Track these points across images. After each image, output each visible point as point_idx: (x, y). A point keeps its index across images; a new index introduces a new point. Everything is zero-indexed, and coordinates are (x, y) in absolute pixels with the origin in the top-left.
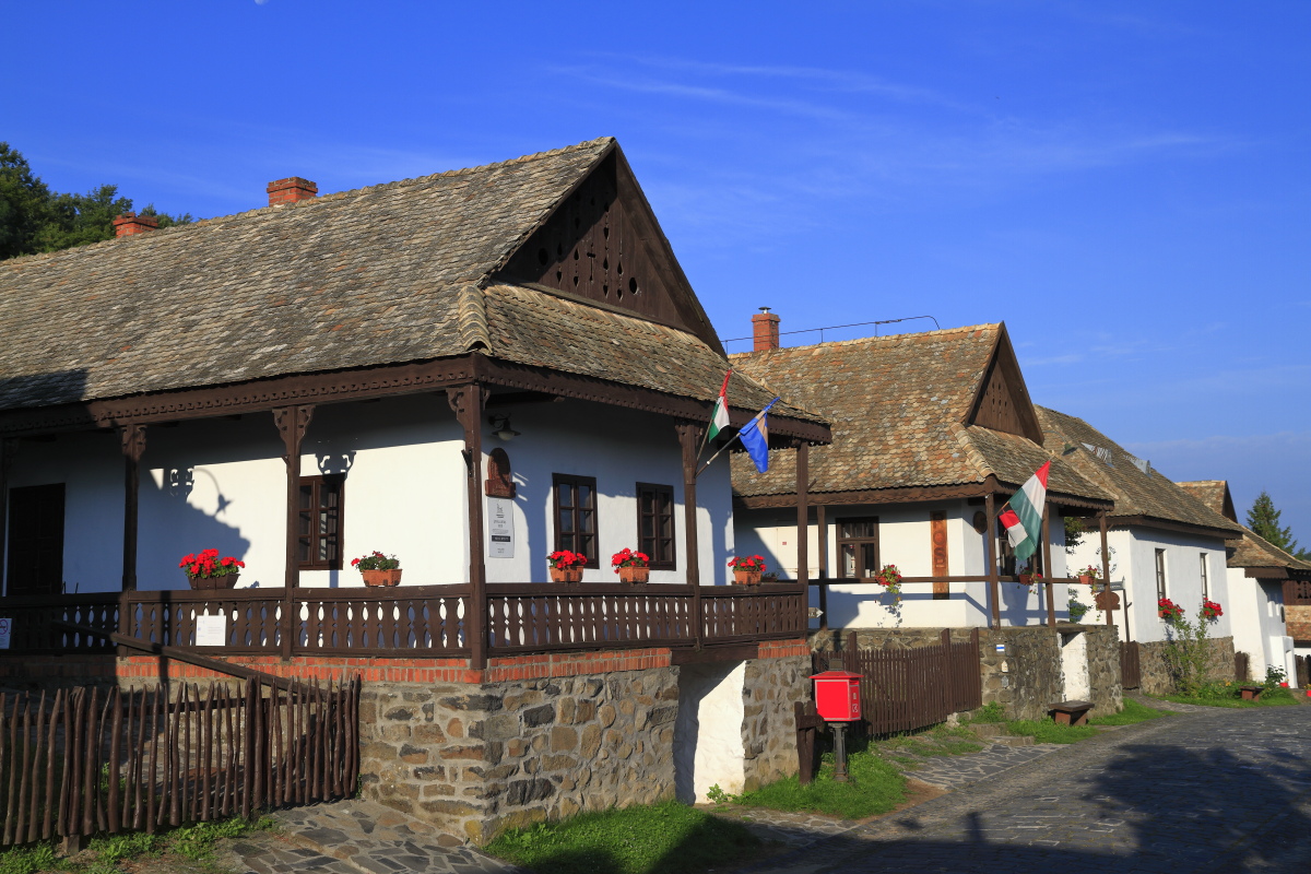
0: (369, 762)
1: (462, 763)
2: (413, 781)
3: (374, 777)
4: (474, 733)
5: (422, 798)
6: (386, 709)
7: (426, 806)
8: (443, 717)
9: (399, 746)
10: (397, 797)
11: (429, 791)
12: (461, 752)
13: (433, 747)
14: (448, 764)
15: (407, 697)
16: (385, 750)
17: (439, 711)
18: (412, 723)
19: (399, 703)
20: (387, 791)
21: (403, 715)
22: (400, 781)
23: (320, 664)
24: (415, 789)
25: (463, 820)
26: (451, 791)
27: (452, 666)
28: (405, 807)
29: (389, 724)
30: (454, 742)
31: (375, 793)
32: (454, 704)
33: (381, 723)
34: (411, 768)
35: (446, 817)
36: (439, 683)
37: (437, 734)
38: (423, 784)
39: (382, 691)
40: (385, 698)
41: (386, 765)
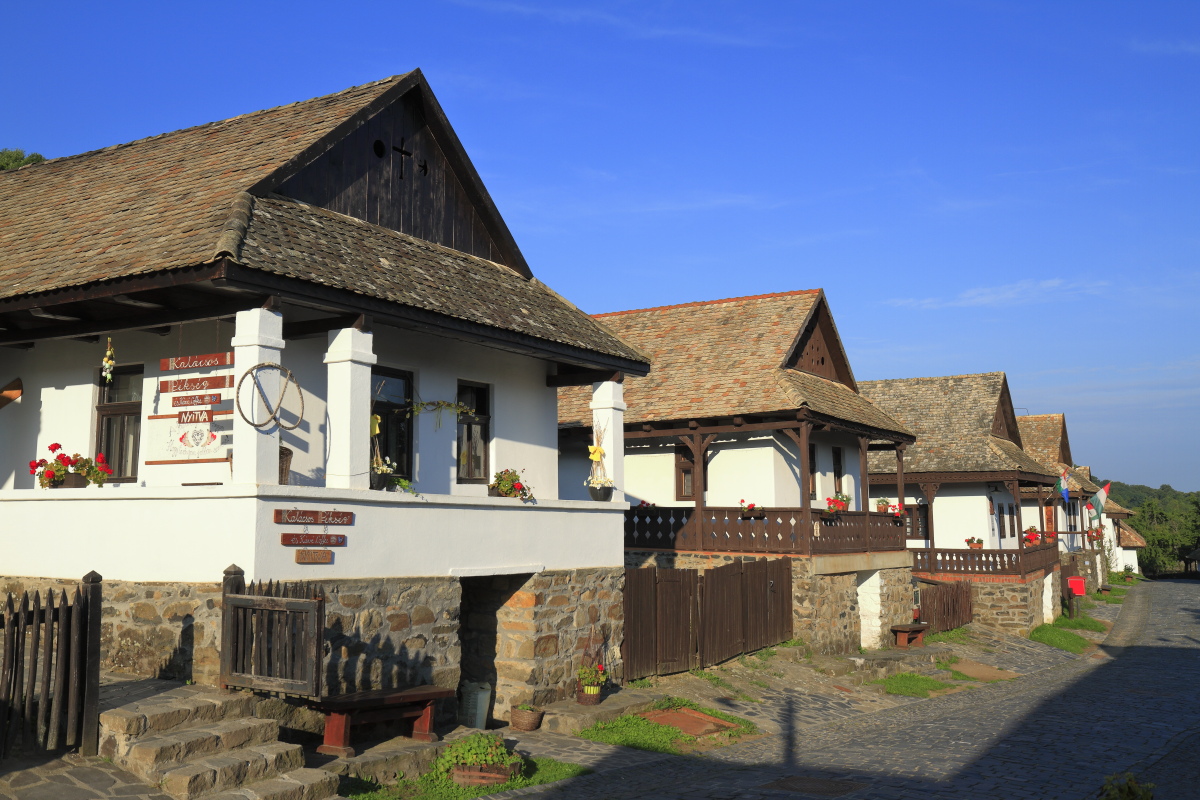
0: (976, 610)
1: (1017, 610)
2: (996, 616)
3: (979, 615)
4: (1022, 600)
5: (1000, 622)
6: (983, 591)
7: (1002, 625)
8: (1008, 595)
9: (989, 604)
10: (989, 622)
11: (1003, 620)
12: (1017, 607)
13: (1004, 605)
14: (1011, 611)
15: (992, 587)
16: (983, 606)
17: (1006, 593)
18: (994, 597)
19: (988, 589)
20: (984, 619)
21: (990, 594)
22: (990, 616)
23: (950, 575)
24: (996, 620)
25: (1018, 630)
26: (1013, 620)
27: (1013, 577)
28: (992, 625)
29: (984, 597)
30: (1013, 603)
31: (979, 620)
32: (1014, 590)
33: (980, 596)
34: (995, 612)
35: (1010, 628)
36: (1006, 583)
37: (1006, 600)
38: (1000, 617)
39: (980, 586)
40: (982, 588)
41: (983, 611)
